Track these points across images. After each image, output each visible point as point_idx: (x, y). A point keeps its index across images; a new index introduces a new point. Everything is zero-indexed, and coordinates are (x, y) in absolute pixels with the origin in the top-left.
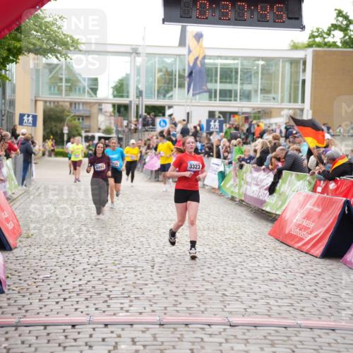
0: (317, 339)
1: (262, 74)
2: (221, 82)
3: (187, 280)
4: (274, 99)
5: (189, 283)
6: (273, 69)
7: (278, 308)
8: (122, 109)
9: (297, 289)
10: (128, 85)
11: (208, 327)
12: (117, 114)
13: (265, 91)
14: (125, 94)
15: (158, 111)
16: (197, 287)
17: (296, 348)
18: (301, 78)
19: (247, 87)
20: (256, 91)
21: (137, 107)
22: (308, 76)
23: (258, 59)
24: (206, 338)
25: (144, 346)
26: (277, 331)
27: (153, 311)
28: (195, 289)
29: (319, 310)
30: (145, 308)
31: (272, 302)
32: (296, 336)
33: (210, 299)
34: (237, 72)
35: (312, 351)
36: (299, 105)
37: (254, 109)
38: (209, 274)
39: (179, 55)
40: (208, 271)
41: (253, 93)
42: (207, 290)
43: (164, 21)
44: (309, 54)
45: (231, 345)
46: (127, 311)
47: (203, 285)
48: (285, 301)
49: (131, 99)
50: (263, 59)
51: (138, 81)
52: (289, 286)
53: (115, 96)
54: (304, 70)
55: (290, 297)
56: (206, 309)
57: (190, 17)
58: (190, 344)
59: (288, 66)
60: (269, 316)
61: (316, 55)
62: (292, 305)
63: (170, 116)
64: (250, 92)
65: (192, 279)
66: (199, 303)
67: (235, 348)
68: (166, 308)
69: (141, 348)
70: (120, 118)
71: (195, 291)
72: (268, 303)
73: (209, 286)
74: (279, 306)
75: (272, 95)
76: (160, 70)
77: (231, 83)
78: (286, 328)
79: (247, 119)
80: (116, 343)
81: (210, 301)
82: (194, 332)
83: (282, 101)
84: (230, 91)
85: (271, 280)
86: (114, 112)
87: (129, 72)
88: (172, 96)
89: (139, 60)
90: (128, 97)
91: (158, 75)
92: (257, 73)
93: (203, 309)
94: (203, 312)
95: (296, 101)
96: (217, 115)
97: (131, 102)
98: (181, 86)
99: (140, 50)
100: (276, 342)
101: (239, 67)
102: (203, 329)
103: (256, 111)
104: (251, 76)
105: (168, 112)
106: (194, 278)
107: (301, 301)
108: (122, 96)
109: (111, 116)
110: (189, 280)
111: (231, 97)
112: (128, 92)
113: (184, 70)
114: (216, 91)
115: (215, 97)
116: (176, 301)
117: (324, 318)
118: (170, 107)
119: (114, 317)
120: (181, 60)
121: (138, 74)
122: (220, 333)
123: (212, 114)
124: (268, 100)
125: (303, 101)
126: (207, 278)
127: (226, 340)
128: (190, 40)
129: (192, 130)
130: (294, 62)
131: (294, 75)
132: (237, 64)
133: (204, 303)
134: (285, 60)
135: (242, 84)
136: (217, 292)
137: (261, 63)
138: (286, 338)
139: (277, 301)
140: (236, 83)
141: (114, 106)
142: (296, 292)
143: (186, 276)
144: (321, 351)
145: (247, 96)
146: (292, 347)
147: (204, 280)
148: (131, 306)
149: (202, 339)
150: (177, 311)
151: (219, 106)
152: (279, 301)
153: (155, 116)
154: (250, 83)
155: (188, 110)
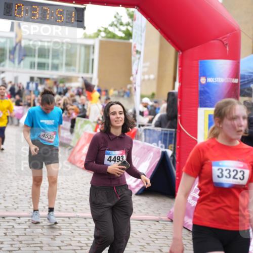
2: (38, 57)
3: (6, 188)
4: (74, 70)
5: (8, 190)
7: (65, 206)
9: (79, 194)
11: (18, 218)
13: (68, 64)
16: (13, 193)
17: (75, 230)
18: (91, 57)
19: (56, 62)
20: (62, 64)
22: (96, 56)
24: (16, 226)
26: (63, 220)
28: (12, 194)
31: (62, 202)
32: (75, 223)
33: (21, 201)
34: (49, 51)
35: (85, 232)
36: (89, 75)
37: (60, 76)
38: (22, 185)
39: (10, 38)
40: (22, 183)
41: (60, 66)
42: (20, 195)
44: (96, 43)
45: (32, 230)
47: (17, 192)
48: (70, 201)
52: (75, 192)
54: (93, 52)
55: (74, 199)
56: (18, 207)
57: (11, 15)
58: (4, 229)
59: (83, 49)
60: (59, 211)
61: (101, 43)
62: (75, 204)
64: (58, 65)
65: (11, 188)
66: (13, 203)
67: (34, 232)
71: (12, 196)
72: (60, 203)
73: (21, 192)
74: (67, 205)
75: (72, 68)
77: (45, 58)
78: (69, 218)
79: (55, 83)
81: (22, 202)
82: (8, 222)
83: (79, 71)
84: (44, 64)
85: (63, 188)
88: (3, 65)
92: (62, 53)
93: (16, 207)
94: (15, 209)
95: (88, 72)
96: (35, 79)
100: (62, 227)
101: (51, 48)
102: (14, 220)
103: (61, 78)
104: (58, 55)
105: (2, 76)
106: (12, 187)
107: (81, 201)
110: (8, 188)
111: (45, 67)
115: (34, 66)
118: (3, 72)
120: (10, 41)
122: (26, 222)
123: (32, 79)
124: (70, 71)
125: (92, 72)
126: (21, 187)
127: (29, 226)
130: (87, 47)
131: (87, 55)
133: (17, 203)
134: (81, 45)
135: (53, 59)
136: (26, 196)
138: (68, 225)
139: (65, 202)
140: (48, 58)
142: (78, 196)
143: (6, 186)
144: (89, 232)
145: (55, 67)
146: (72, 230)
147: (18, 188)
149: (13, 226)
152: (67, 201)
154: (58, 58)
155: (15, 75)
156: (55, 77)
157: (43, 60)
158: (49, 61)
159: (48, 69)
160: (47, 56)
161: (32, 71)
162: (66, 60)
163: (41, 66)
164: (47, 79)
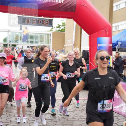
0: (58, 103)
1: (40, 37)
2: (30, 39)
4: (43, 43)
6: (43, 36)
8: (6, 45)
10: (7, 39)
12: (4, 46)
13: (41, 41)
14: (6, 42)
15: (15, 46)
18: (50, 38)
20: (39, 41)
21: (10, 45)
22: (51, 38)
23: (39, 34)
25: (15, 107)
29: (58, 95)
34: (34, 37)
36: (49, 45)
37: (38, 45)
39: (20, 32)
41: (38, 42)
44: (51, 33)
49: (8, 43)
50: (41, 34)
51: (10, 38)
53: (3, 42)
54: (50, 37)
59: (46, 35)
61: (53, 33)
63: (18, 47)
64: (37, 41)
69: (14, 107)
70: (5, 48)
75: (43, 42)
76: (15, 36)
77: (33, 39)
79: (37, 48)
80: (7, 106)
83: (45, 44)
84: (33, 41)
86: (3, 46)
87: (7, 36)
88: (18, 42)
89: (10, 33)
90: (7, 42)
91: (15, 37)
92: (39, 37)
95: (48, 44)
96: (29, 47)
97: (8, 44)
98: (21, 40)
99: (10, 31)
101: (35, 35)
103: (39, 46)
104: (37, 38)
105: (17, 46)
108: (5, 42)
109: (2, 47)
111: (33, 42)
112: (7, 41)
113: (21, 36)
114: (29, 41)
115: (29, 42)
117: (59, 97)
118: (18, 45)
120: (20, 34)
121: (10, 37)
124: (42, 43)
125: (50, 44)
128: (23, 28)
129: (24, 51)
130: (48, 35)
131: (48, 38)
132: (34, 35)
134: (46, 34)
135: (36, 39)
137: (40, 34)
140: (34, 39)
141: (3, 44)
145: (37, 42)
151: (30, 45)
153: (14, 47)
154: (37, 39)
155: (22, 45)
156: (36, 46)
157: (32, 40)
158: (34, 40)
159: (34, 43)
160: (33, 38)
161: (28, 44)
162: (40, 40)
163: (32, 42)
164: (34, 47)
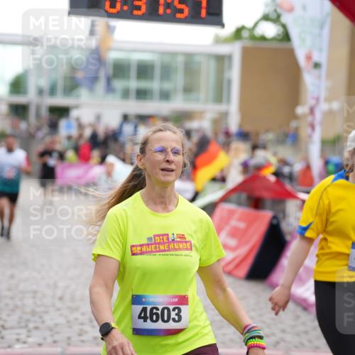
8: (20, 110)
13: (188, 90)
15: (62, 112)
18: (227, 77)
19: (167, 86)
20: (175, 90)
22: (235, 74)
27: (55, 342)
30: (45, 339)
41: (172, 93)
43: (70, 13)
46: (25, 343)
49: (30, 97)
54: (229, 67)
59: (213, 64)
61: (246, 52)
68: (69, 338)
75: (194, 95)
88: (78, 96)
92: (176, 70)
101: (157, 63)
105: (74, 113)
116: (81, 330)
118: (77, 107)
119: (9, 350)
123: (126, 118)
125: (228, 102)
132: (154, 59)
145: (165, 96)
148: (28, 336)
150: (83, 341)
151: (135, 107)
154: (170, 80)
157: (144, 84)
